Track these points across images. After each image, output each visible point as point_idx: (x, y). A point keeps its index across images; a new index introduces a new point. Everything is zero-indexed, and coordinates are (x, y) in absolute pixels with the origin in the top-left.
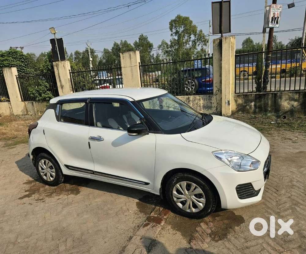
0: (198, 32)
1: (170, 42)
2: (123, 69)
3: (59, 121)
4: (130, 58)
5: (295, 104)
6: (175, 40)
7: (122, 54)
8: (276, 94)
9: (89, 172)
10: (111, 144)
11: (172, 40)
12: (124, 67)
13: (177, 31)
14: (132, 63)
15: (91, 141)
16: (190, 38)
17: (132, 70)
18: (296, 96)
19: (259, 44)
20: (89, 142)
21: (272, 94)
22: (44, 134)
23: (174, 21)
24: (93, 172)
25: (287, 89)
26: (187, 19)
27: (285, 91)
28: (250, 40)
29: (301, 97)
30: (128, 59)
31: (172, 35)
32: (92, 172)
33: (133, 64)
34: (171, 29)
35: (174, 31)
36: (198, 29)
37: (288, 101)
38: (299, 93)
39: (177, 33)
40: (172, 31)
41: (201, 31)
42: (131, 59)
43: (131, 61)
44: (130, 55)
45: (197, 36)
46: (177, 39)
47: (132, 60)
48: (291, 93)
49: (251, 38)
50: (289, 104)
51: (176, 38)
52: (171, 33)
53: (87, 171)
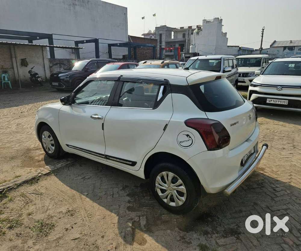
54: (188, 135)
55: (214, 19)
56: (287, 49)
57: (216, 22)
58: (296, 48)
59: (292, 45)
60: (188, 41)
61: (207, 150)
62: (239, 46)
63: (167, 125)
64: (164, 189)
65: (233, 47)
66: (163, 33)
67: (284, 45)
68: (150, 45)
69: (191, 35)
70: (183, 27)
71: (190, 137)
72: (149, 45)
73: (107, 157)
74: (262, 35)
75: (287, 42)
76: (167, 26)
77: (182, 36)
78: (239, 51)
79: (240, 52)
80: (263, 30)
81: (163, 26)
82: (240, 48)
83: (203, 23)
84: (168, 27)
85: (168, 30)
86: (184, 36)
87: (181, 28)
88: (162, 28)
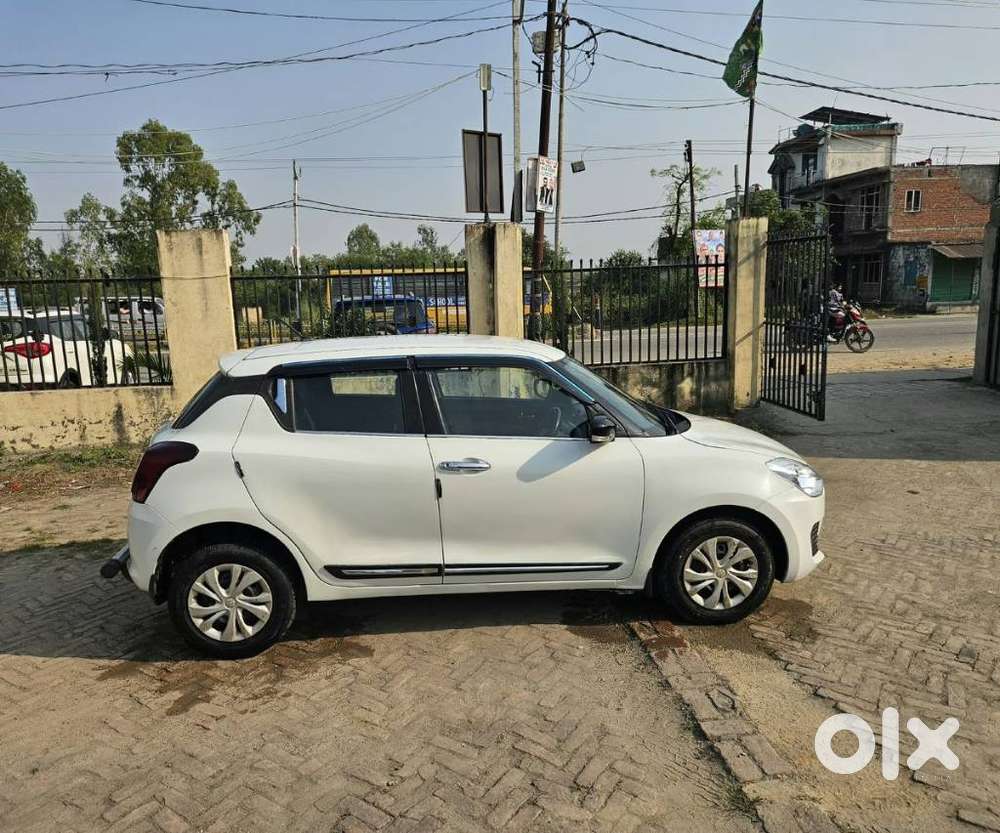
0: (221, 187)
1: (123, 204)
2: (167, 287)
3: (293, 431)
4: (197, 251)
5: (654, 392)
6: (141, 201)
7: (167, 233)
8: (615, 371)
9: (423, 571)
10: (515, 476)
11: (128, 198)
12: (174, 279)
13: (147, 173)
14: (206, 267)
15: (443, 475)
16: (196, 202)
17: (205, 291)
18: (655, 376)
19: (399, 245)
20: (438, 482)
21: (608, 369)
22: (241, 475)
23: (138, 139)
24: (439, 570)
25: (635, 359)
26: (180, 139)
27: (630, 363)
28: (367, 232)
29: (664, 376)
30: (191, 256)
31: (127, 182)
32: (436, 570)
33: (210, 271)
34: (125, 163)
35: (136, 169)
36: (223, 178)
37: (639, 387)
38: (660, 367)
39: (147, 179)
40: (128, 170)
41: (231, 185)
42: (201, 253)
43: (201, 259)
44: (200, 240)
45: (218, 199)
46: (148, 199)
47: (205, 257)
48: (644, 367)
49: (370, 228)
50: (641, 392)
51: (146, 195)
52: (124, 175)
53: (416, 571)
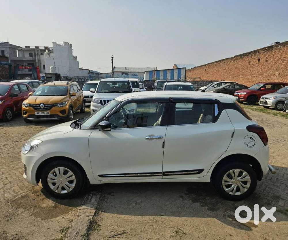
54: (251, 138)
55: (64, 43)
56: (124, 74)
57: (67, 46)
58: (130, 73)
59: (127, 71)
60: (38, 61)
61: (264, 145)
62: (88, 70)
63: (233, 133)
64: (230, 184)
65: (83, 70)
66: (6, 50)
67: (121, 71)
68: (6, 63)
69: (41, 56)
70: (29, 47)
71: (253, 139)
72: (4, 62)
73: (165, 174)
74: (112, 62)
75: (123, 68)
76: (10, 43)
77: (29, 56)
78: (89, 73)
79: (90, 75)
80: (112, 58)
81: (5, 43)
82: (89, 71)
83: (54, 45)
84: (11, 45)
85: (11, 48)
86: (31, 55)
87: (26, 47)
88: (3, 45)
